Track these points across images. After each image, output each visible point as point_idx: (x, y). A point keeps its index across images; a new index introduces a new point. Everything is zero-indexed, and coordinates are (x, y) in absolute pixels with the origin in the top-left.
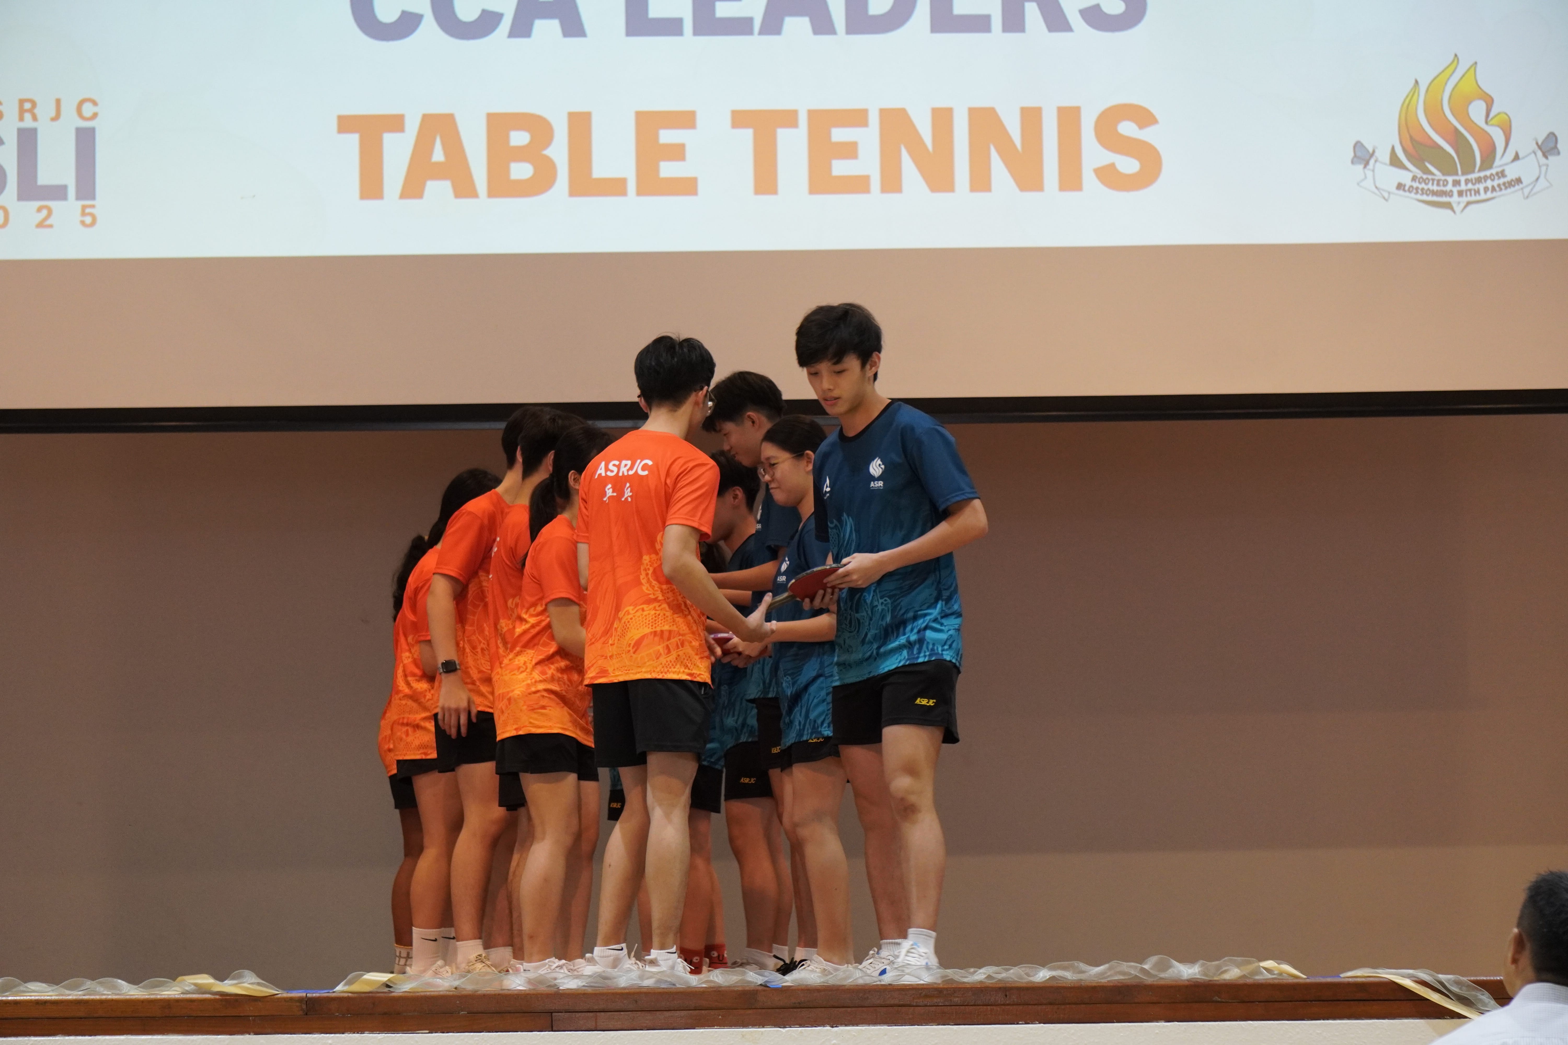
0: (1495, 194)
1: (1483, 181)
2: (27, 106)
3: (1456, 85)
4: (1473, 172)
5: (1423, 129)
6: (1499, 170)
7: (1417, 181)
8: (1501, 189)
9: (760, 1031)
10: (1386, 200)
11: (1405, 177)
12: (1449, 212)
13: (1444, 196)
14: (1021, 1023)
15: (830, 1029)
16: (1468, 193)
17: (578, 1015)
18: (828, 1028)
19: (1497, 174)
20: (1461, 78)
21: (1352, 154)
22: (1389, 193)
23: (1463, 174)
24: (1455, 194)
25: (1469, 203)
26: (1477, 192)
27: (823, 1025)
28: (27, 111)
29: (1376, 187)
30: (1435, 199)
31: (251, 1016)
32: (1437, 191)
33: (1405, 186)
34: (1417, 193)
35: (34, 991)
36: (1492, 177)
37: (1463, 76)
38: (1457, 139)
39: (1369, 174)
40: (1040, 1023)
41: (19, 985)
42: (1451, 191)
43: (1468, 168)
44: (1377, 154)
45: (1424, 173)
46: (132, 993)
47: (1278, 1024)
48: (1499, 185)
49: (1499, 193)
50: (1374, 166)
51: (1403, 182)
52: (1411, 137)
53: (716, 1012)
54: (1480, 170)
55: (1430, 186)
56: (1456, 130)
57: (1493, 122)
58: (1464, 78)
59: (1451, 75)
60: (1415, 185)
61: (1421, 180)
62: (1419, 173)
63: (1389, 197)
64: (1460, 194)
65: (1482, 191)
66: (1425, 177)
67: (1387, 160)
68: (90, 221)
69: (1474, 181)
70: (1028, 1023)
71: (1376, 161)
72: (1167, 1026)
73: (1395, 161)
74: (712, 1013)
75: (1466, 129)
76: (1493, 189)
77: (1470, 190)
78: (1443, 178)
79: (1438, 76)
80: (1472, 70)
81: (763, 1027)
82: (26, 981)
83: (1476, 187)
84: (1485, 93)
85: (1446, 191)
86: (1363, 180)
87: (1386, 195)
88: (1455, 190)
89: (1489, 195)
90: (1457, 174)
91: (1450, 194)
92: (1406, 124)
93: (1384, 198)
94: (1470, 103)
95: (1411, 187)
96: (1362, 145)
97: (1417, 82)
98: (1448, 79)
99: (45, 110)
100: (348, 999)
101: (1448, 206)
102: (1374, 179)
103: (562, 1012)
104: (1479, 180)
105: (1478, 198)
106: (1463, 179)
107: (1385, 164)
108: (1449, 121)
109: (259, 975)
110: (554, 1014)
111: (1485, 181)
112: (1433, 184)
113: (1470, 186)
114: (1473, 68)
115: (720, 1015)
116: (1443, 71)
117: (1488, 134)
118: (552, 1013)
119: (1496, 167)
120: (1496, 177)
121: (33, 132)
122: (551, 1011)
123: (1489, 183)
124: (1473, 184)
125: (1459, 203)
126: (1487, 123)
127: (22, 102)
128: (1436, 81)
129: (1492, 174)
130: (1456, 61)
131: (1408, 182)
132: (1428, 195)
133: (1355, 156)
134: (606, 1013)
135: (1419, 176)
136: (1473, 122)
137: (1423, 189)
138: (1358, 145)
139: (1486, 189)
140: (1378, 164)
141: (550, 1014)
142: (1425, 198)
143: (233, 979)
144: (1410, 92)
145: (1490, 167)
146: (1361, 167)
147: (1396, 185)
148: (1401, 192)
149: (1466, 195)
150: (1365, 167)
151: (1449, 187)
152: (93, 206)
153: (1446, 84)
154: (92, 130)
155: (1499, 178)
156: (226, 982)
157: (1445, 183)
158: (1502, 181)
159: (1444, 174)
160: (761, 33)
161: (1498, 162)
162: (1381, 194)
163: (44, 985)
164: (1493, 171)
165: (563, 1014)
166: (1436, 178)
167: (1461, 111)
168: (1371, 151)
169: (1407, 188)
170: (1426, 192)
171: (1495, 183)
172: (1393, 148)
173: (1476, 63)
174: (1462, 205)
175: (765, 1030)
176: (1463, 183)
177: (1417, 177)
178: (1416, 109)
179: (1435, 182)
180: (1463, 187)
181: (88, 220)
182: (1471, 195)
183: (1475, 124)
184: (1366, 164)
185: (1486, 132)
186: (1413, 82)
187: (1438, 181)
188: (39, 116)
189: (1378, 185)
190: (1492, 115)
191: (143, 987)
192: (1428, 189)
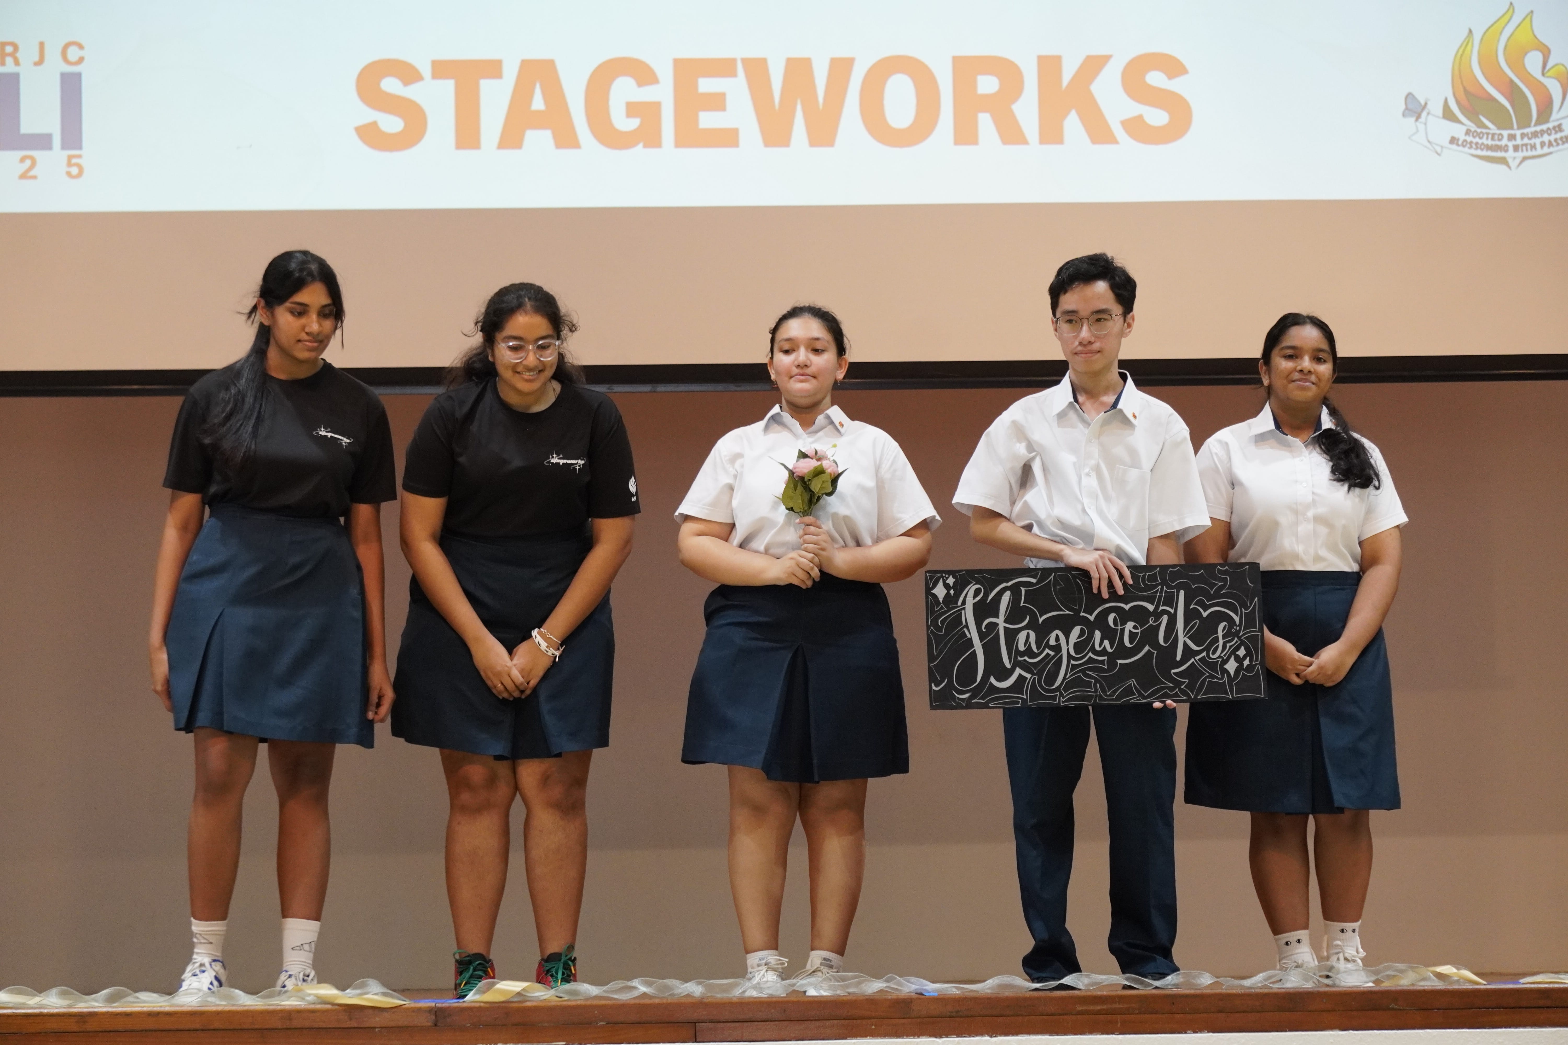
0: (1552, 149)
1: (1539, 135)
2: (9, 49)
3: (1511, 35)
4: (1529, 126)
5: (1478, 82)
6: (1556, 124)
7: (1471, 134)
8: (1558, 144)
9: (915, 1042)
10: (1439, 155)
11: (1458, 131)
12: (1504, 167)
13: (1499, 151)
14: (1189, 1032)
16: (1524, 148)
17: (722, 1025)
19: (1554, 128)
20: (1517, 27)
21: (1403, 107)
22: (1442, 147)
23: (1519, 128)
24: (1511, 149)
25: (1525, 159)
26: (1533, 147)
27: (982, 1035)
29: (1429, 141)
30: (1490, 153)
31: (378, 1028)
32: (1492, 145)
33: (1458, 140)
34: (1471, 147)
35: (145, 1002)
36: (1549, 132)
37: (1519, 25)
38: (1512, 92)
39: (1421, 127)
40: (1209, 1032)
41: (127, 995)
42: (1506, 146)
43: (1524, 122)
44: (1428, 106)
45: (1479, 127)
46: (248, 1003)
47: (1457, 1033)
48: (1556, 140)
49: (1556, 148)
50: (1426, 119)
51: (1456, 136)
52: (1464, 88)
53: (869, 1021)
54: (1536, 125)
55: (1484, 141)
56: (1511, 81)
57: (1549, 74)
58: (1520, 28)
59: (1506, 25)
60: (1469, 139)
61: (1475, 134)
62: (1473, 127)
63: (1442, 151)
64: (1516, 148)
65: (1538, 146)
66: (1479, 130)
67: (1440, 113)
69: (1530, 136)
70: (1197, 1032)
71: (1428, 114)
72: (1342, 1034)
73: (1448, 115)
74: (864, 1023)
75: (1522, 81)
76: (1550, 144)
77: (1526, 145)
78: (1498, 132)
79: (1492, 25)
80: (1528, 18)
81: (918, 1037)
82: (136, 991)
83: (1532, 141)
84: (1541, 42)
85: (1501, 146)
86: (1415, 134)
87: (1439, 149)
88: (1511, 144)
89: (1546, 150)
90: (1512, 128)
91: (1505, 149)
92: (1461, 77)
93: (1437, 153)
94: (1526, 54)
95: (1465, 141)
96: (1413, 96)
97: (1470, 31)
98: (1504, 28)
99: (28, 54)
100: (480, 1009)
101: (1503, 161)
102: (1426, 134)
103: (706, 1022)
104: (1535, 135)
105: (1534, 153)
106: (1518, 133)
107: (1438, 117)
108: (1505, 73)
109: (385, 984)
110: (697, 1024)
111: (1542, 135)
112: (1487, 138)
113: (1526, 141)
114: (1529, 17)
115: (873, 1025)
116: (1498, 20)
117: (1545, 86)
118: (695, 1023)
119: (1554, 121)
120: (1553, 132)
121: (15, 77)
122: (695, 1021)
123: (1546, 138)
124: (1530, 139)
125: (1515, 158)
126: (1543, 74)
128: (1490, 30)
129: (1549, 129)
130: (1511, 10)
131: (1462, 137)
132: (1482, 150)
133: (1407, 109)
134: (753, 1023)
135: (1473, 130)
136: (1529, 73)
137: (1477, 144)
138: (1409, 97)
139: (1543, 144)
140: (1430, 116)
141: (693, 1024)
142: (1479, 152)
143: (355, 988)
144: (1464, 42)
145: (1547, 121)
146: (1413, 119)
147: (1449, 139)
148: (1454, 147)
149: (1522, 151)
150: (1417, 120)
151: (1504, 142)
152: (79, 156)
153: (1501, 33)
154: (78, 76)
155: (1556, 132)
156: (348, 991)
157: (1500, 137)
158: (1559, 135)
159: (1499, 128)
161: (1555, 116)
162: (1434, 148)
163: (155, 995)
164: (1550, 125)
165: (707, 1024)
166: (1491, 132)
167: (1517, 61)
168: (1423, 103)
169: (1460, 142)
170: (1481, 146)
171: (1552, 138)
172: (1446, 100)
173: (1532, 12)
174: (1518, 161)
175: (921, 1041)
176: (1518, 137)
177: (1470, 131)
178: (1470, 58)
179: (1490, 136)
180: (1519, 141)
181: (74, 171)
182: (1527, 150)
183: (1531, 75)
184: (1418, 117)
185: (1542, 84)
186: (1467, 31)
187: (1493, 135)
188: (21, 60)
189: (1431, 140)
190: (1548, 67)
191: (261, 997)
192: (1483, 144)
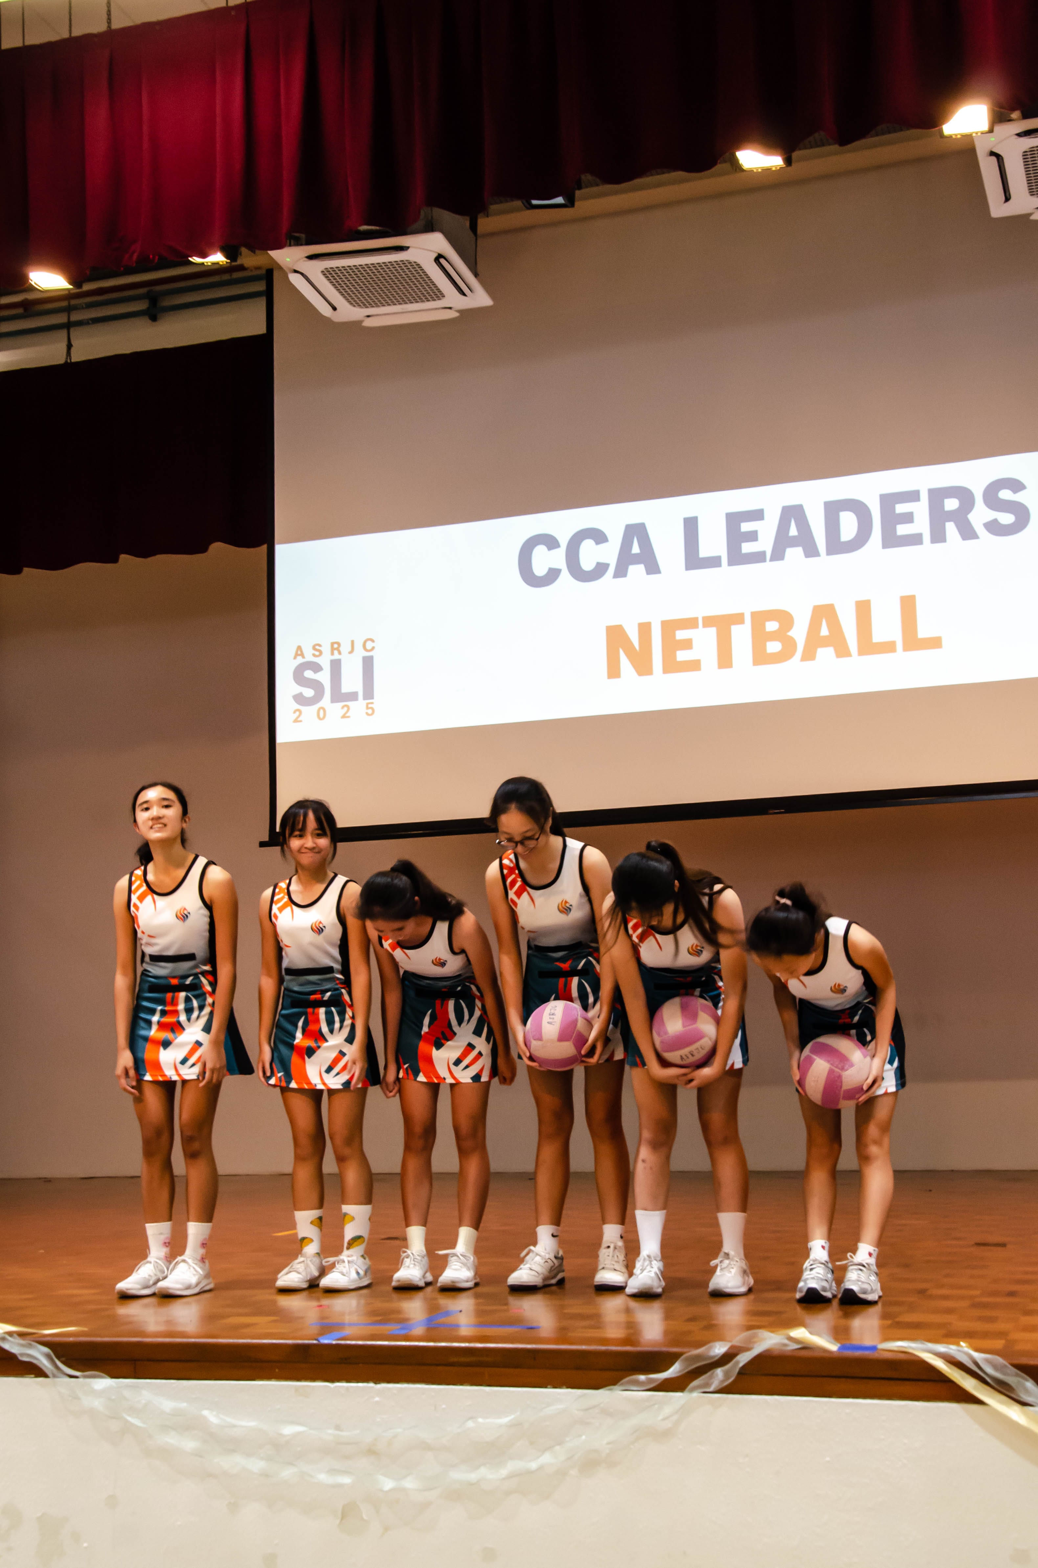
2: (336, 646)
15: (373, 1387)
18: (371, 1385)
28: (336, 649)
68: (371, 711)
99: (345, 648)
121: (339, 661)
127: (333, 644)
154: (372, 657)
160: (771, 560)
188: (342, 652)
